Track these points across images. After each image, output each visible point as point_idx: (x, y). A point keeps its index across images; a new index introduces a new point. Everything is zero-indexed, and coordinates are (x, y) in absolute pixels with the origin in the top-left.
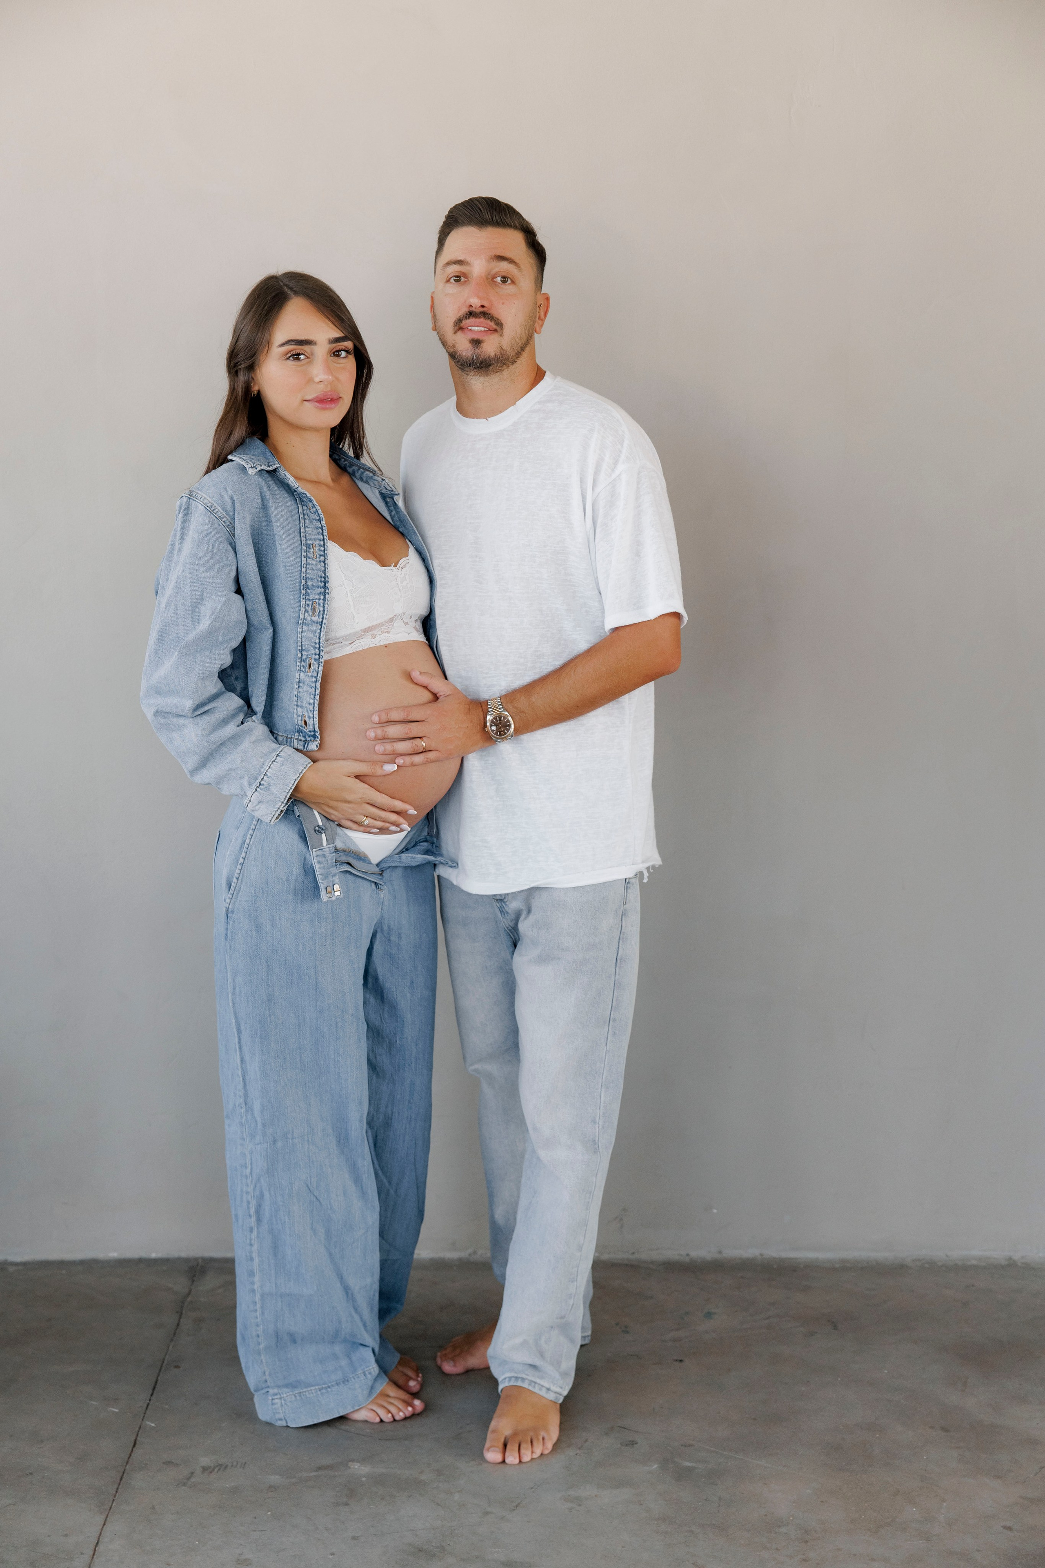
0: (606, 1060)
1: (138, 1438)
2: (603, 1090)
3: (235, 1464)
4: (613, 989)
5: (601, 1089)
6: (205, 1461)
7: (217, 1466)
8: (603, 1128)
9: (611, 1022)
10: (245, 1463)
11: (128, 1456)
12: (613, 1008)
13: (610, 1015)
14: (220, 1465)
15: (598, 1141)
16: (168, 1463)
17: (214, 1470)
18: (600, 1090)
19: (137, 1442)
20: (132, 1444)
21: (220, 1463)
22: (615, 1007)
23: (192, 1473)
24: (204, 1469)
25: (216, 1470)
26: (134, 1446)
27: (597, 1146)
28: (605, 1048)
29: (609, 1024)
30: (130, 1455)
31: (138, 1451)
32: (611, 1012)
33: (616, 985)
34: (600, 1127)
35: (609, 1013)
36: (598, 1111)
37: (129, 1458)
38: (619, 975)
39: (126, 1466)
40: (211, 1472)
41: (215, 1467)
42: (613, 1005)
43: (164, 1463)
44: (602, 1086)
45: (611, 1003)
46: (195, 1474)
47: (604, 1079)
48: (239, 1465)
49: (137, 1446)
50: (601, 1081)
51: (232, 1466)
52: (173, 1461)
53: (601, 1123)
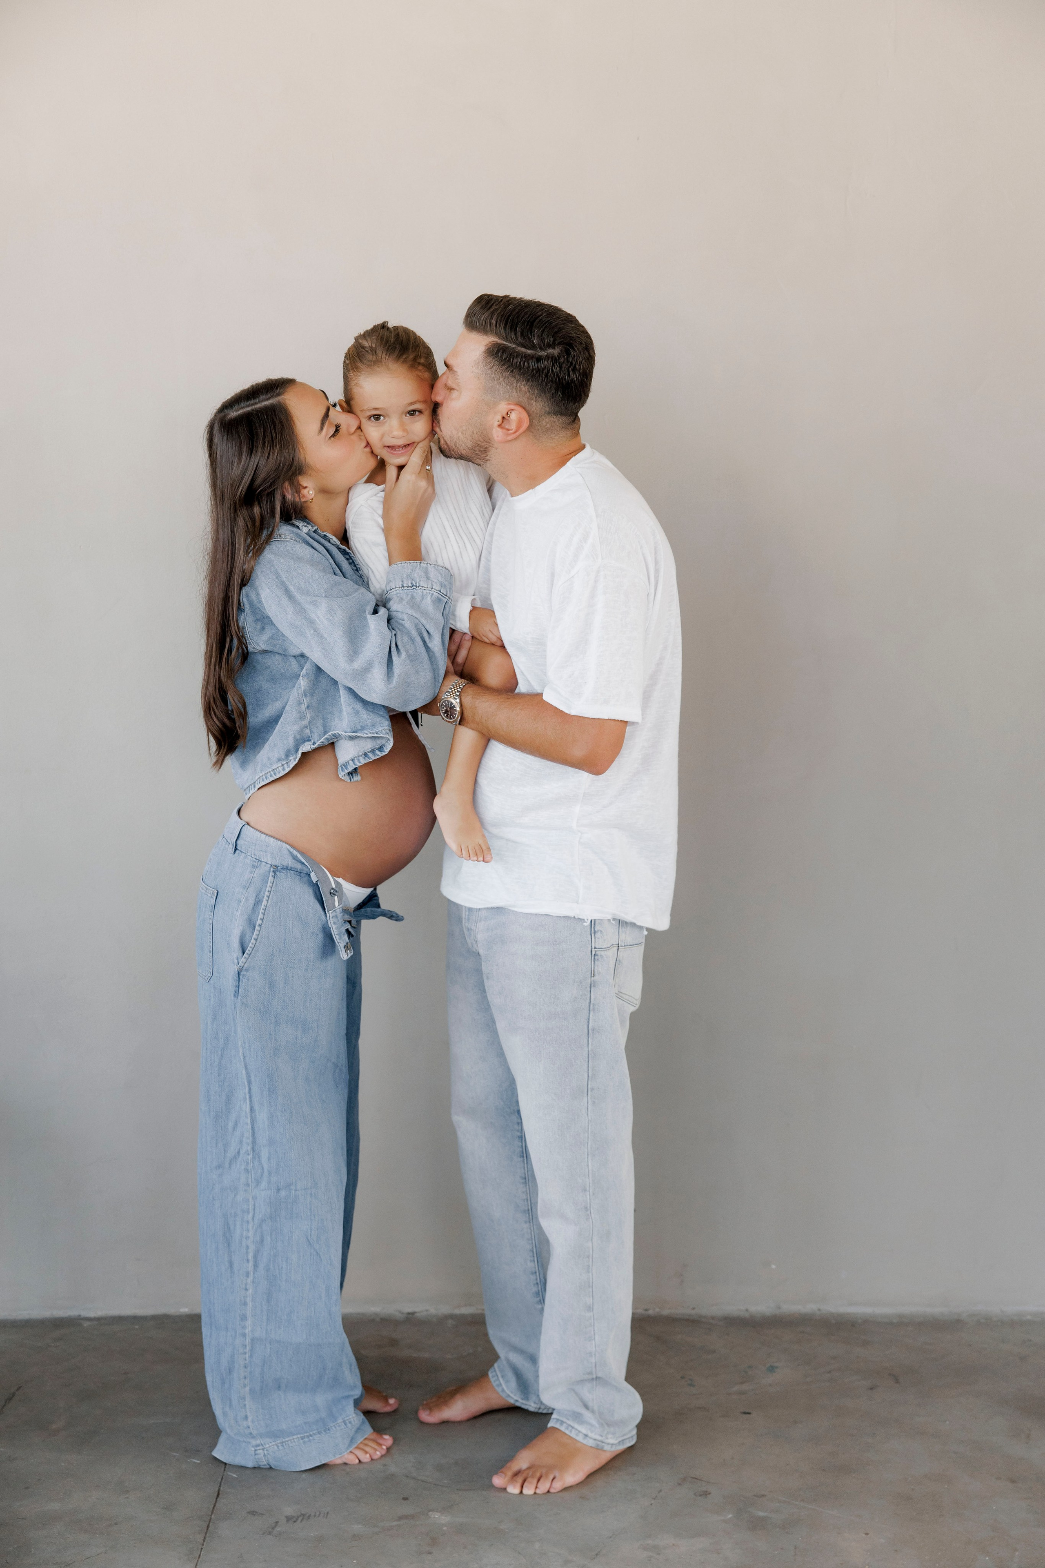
0: (590, 1129)
1: (221, 1489)
2: (590, 1158)
3: (318, 1514)
4: (587, 1060)
5: (588, 1158)
6: (289, 1511)
7: (301, 1516)
8: (594, 1194)
9: (589, 1092)
10: (328, 1513)
11: (213, 1506)
12: (590, 1078)
13: (588, 1085)
14: (304, 1515)
15: (590, 1207)
16: (253, 1513)
17: (297, 1519)
18: (586, 1159)
19: (221, 1492)
20: (216, 1494)
21: (303, 1513)
22: (592, 1077)
23: (277, 1522)
24: (288, 1519)
25: (300, 1519)
26: (218, 1496)
27: (589, 1212)
28: (587, 1118)
29: (588, 1094)
30: (215, 1504)
31: (222, 1502)
32: (588, 1082)
33: (590, 1055)
34: (591, 1194)
35: (586, 1084)
36: (587, 1180)
37: (214, 1508)
38: (592, 1045)
39: (211, 1515)
40: (295, 1522)
41: (298, 1517)
42: (590, 1075)
43: (248, 1513)
44: (588, 1155)
45: (587, 1073)
46: (279, 1524)
47: (589, 1148)
48: (322, 1515)
49: (220, 1496)
50: (586, 1150)
51: (315, 1516)
52: (257, 1511)
53: (591, 1191)
